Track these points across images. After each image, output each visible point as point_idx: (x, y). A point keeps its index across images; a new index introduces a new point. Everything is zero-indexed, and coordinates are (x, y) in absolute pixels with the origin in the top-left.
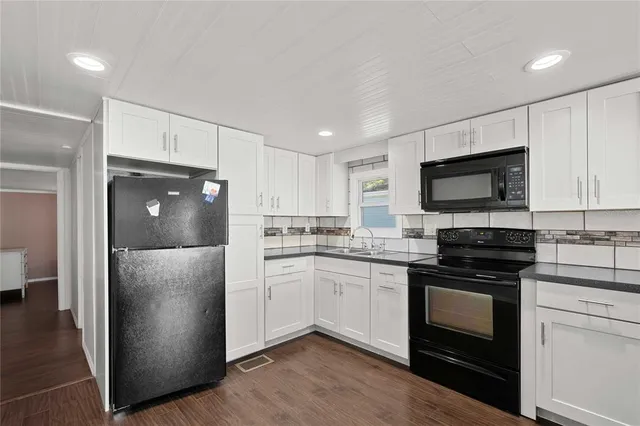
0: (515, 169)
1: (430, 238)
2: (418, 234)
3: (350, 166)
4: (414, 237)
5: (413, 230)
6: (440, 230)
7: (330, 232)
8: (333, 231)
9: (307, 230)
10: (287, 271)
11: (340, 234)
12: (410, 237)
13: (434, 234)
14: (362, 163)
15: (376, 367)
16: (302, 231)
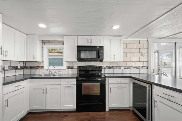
0: (101, 51)
1: (76, 69)
2: (71, 68)
3: (43, 42)
4: (70, 69)
5: (70, 67)
6: (79, 66)
7: (31, 68)
8: (34, 68)
9: (19, 67)
10: (17, 88)
11: (38, 69)
12: (69, 69)
13: (77, 68)
14: (49, 42)
15: (66, 116)
16: (16, 68)
